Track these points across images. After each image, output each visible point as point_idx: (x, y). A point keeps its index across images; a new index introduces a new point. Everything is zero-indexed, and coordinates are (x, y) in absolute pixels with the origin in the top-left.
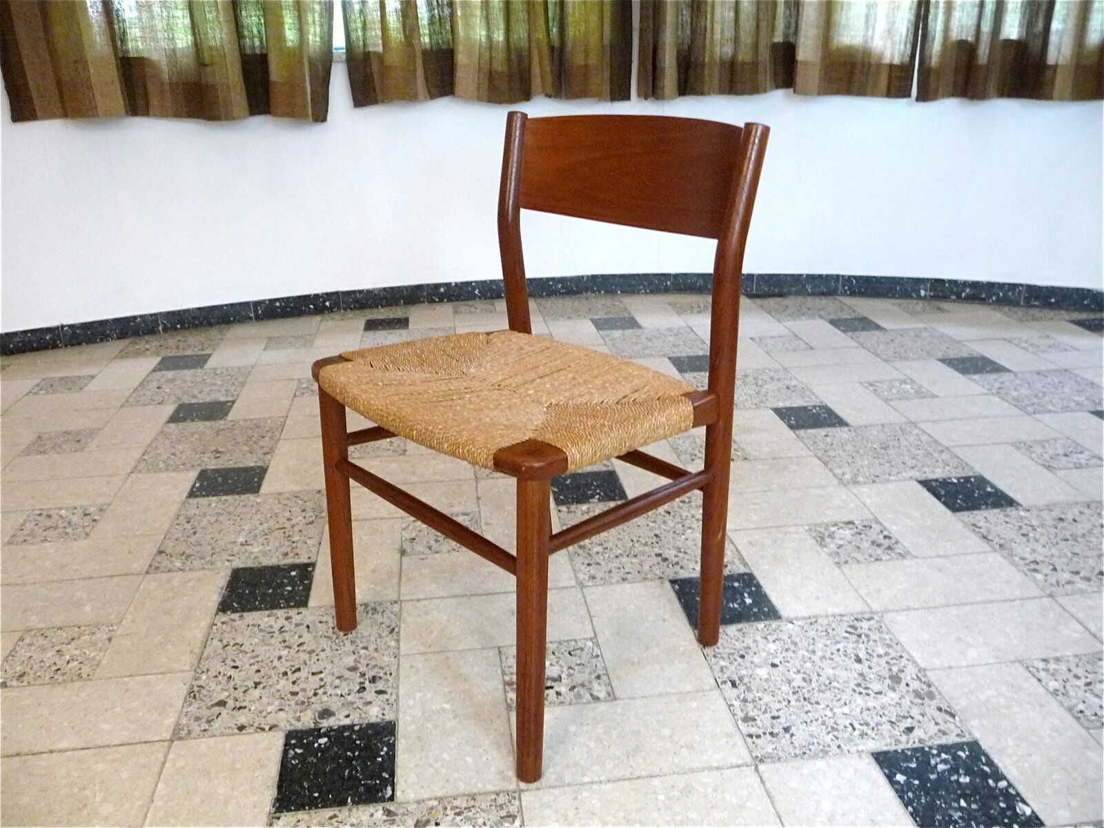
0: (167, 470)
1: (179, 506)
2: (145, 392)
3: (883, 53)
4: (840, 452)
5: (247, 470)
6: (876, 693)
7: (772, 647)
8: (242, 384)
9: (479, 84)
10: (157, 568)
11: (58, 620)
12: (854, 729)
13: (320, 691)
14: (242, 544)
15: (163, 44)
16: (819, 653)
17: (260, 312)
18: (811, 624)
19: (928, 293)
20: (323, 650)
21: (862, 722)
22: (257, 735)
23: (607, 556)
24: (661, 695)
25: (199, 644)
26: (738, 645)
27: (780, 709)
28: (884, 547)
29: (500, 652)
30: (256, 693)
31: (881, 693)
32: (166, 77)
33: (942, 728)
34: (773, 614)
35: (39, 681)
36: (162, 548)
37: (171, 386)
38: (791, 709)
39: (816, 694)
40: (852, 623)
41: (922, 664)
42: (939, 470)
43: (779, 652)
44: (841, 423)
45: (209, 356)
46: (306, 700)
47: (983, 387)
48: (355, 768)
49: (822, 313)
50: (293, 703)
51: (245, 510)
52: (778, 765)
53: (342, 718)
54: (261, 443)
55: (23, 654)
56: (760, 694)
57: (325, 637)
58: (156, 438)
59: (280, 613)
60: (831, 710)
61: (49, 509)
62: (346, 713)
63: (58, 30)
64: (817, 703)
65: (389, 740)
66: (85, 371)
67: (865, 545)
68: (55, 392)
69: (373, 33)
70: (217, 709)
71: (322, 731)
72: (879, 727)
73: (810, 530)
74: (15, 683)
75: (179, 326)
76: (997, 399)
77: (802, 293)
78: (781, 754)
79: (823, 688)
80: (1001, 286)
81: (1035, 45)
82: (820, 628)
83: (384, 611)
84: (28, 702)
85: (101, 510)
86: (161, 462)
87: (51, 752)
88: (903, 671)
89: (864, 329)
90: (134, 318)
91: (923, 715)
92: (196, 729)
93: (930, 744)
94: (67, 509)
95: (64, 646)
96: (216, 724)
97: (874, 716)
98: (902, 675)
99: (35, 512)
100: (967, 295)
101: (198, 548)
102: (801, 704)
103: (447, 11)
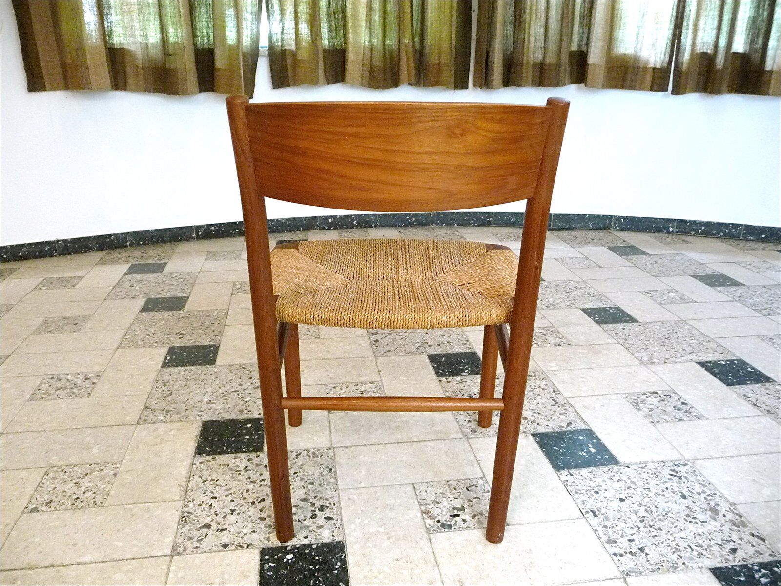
0: (144, 346)
1: (156, 373)
2: (121, 289)
3: (648, 60)
4: (636, 341)
5: (204, 347)
6: (703, 522)
7: (617, 485)
8: (193, 285)
9: (362, 74)
10: (145, 420)
11: (73, 459)
12: (692, 550)
14: (207, 403)
15: (139, 40)
16: (654, 491)
17: (200, 233)
18: (643, 468)
19: (675, 230)
21: (697, 544)
22: (237, 551)
24: (541, 522)
25: (184, 479)
26: (592, 484)
27: (634, 534)
28: (683, 411)
29: (414, 488)
30: (232, 518)
31: (706, 522)
32: (140, 63)
33: (758, 549)
34: (612, 460)
35: (63, 507)
36: (147, 405)
37: (140, 285)
38: (642, 534)
39: (658, 522)
40: (673, 468)
41: (732, 500)
42: (711, 355)
43: (623, 489)
44: (632, 320)
45: (166, 264)
46: (272, 524)
47: (727, 295)
48: (317, 579)
49: (602, 242)
50: (263, 526)
51: (206, 377)
52: (641, 578)
53: (302, 539)
54: (212, 328)
55: (48, 485)
56: (616, 522)
58: (133, 324)
59: (243, 456)
60: (672, 534)
61: (59, 374)
62: (305, 534)
63: (65, 27)
64: (660, 529)
65: (341, 556)
66: (76, 274)
67: (669, 409)
68: (54, 288)
69: (289, 37)
70: (204, 531)
71: (288, 549)
72: (711, 548)
73: (627, 397)
74: (44, 508)
75: (141, 243)
76: (739, 305)
77: (585, 228)
78: (641, 569)
79: (662, 517)
80: (727, 225)
81: (756, 57)
82: (650, 472)
83: (322, 455)
84: (57, 523)
85: (98, 375)
86: (139, 341)
87: (78, 564)
88: (719, 505)
89: (634, 254)
90: (110, 235)
91: (740, 539)
92: (190, 548)
93: (751, 562)
94: (72, 374)
95: (80, 480)
96: (205, 543)
97: (705, 540)
98: (718, 508)
99: (49, 376)
100: (703, 231)
101: (174, 406)
102: (647, 530)
103: (341, 23)
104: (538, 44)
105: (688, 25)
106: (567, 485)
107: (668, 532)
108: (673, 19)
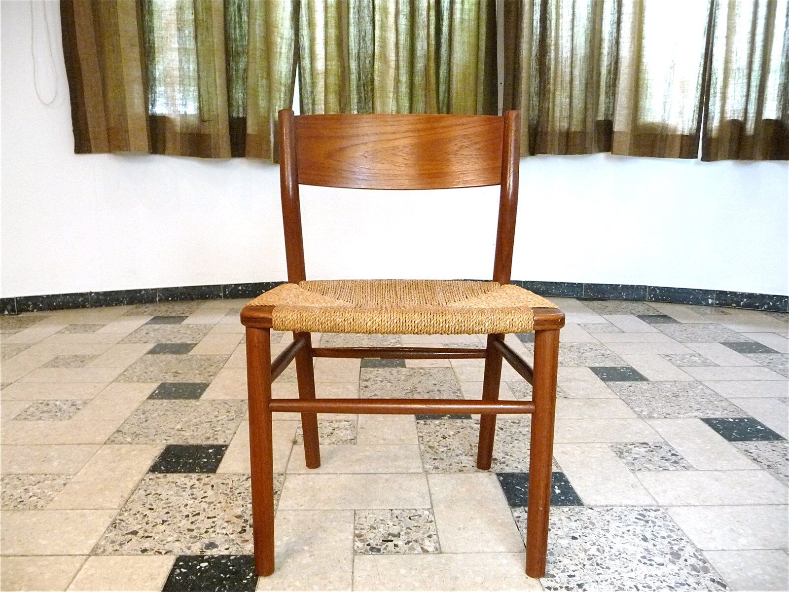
0: (138, 381)
1: (140, 404)
2: (137, 335)
3: (676, 128)
4: (640, 397)
5: (194, 384)
6: (658, 565)
7: (574, 525)
8: (205, 335)
10: (114, 441)
11: (31, 470)
12: (638, 590)
13: (211, 530)
14: (178, 430)
15: (179, 109)
17: (227, 293)
18: (607, 511)
19: (714, 301)
20: (220, 503)
21: (645, 585)
22: (155, 557)
23: (450, 454)
24: (478, 553)
25: (129, 491)
27: (576, 570)
28: (671, 461)
29: (355, 513)
30: (162, 528)
31: (663, 565)
34: (577, 501)
35: (6, 508)
36: (121, 429)
37: (156, 333)
38: (586, 571)
39: (607, 562)
40: (641, 512)
41: (699, 547)
42: (718, 413)
43: (579, 528)
44: (642, 378)
45: (187, 317)
46: (198, 536)
47: (756, 361)
48: (224, 586)
49: (632, 311)
50: (188, 536)
51: (186, 409)
53: (223, 550)
54: (209, 370)
56: (560, 558)
57: (224, 493)
58: (136, 363)
59: (194, 476)
60: (619, 574)
61: (49, 400)
62: (227, 546)
63: (112, 95)
64: (608, 568)
66: (99, 322)
67: (656, 459)
68: (76, 332)
69: (319, 107)
70: (130, 536)
71: (205, 558)
73: (612, 446)
75: (170, 299)
76: (767, 369)
77: (618, 298)
79: (614, 557)
80: (771, 297)
82: (615, 514)
85: (85, 403)
86: (135, 377)
88: (683, 550)
89: (664, 322)
90: (141, 290)
91: (698, 584)
92: (110, 549)
94: (61, 400)
95: (31, 487)
96: (126, 547)
97: (655, 581)
98: (681, 553)
99: (39, 402)
100: (744, 303)
101: (146, 431)
102: (594, 568)
103: (370, 94)
104: (563, 112)
105: (715, 93)
106: (518, 521)
107: (616, 571)
108: (700, 87)
